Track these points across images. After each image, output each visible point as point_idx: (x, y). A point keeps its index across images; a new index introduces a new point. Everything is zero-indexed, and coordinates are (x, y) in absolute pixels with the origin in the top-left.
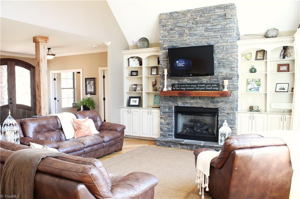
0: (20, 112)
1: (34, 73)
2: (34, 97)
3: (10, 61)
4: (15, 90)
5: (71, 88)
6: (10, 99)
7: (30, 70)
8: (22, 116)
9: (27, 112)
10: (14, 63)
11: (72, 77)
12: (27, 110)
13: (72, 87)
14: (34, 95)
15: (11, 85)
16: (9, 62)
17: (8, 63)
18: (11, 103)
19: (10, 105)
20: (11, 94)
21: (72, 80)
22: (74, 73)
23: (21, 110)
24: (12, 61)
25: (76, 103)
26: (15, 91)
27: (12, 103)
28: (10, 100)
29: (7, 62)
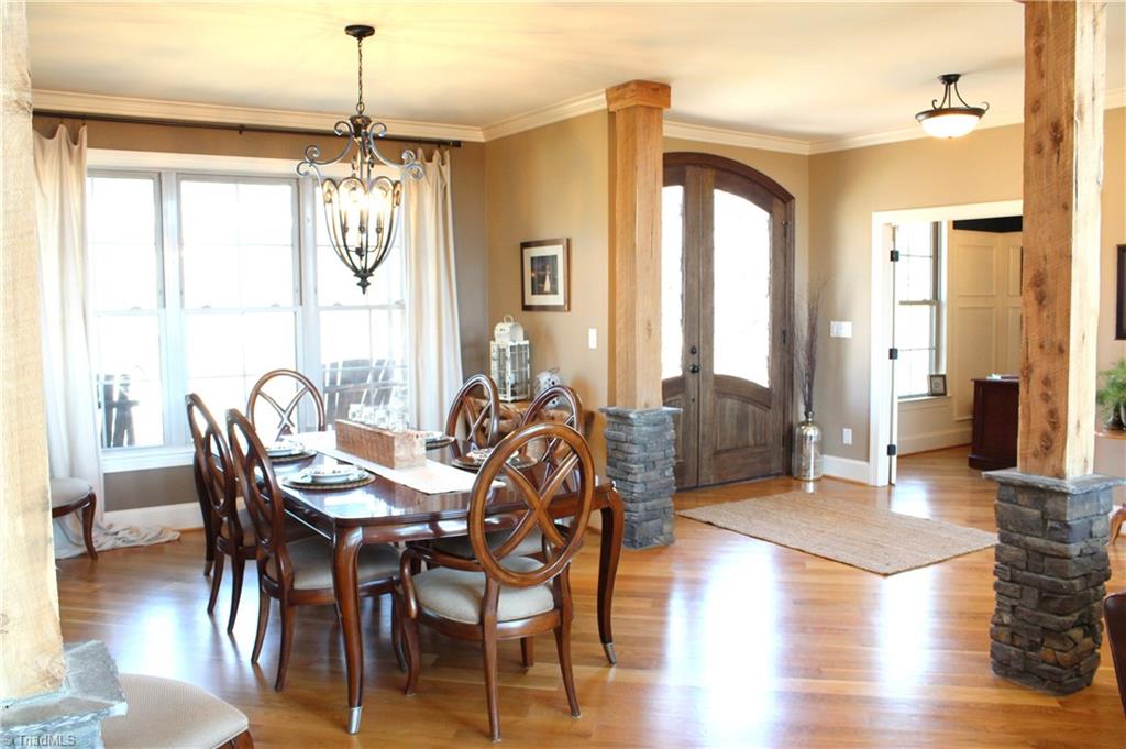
0: (728, 412)
1: (787, 223)
2: (784, 341)
3: (695, 165)
4: (712, 308)
5: (924, 302)
6: (693, 351)
7: (770, 212)
8: (735, 432)
9: (754, 412)
10: (710, 174)
11: (928, 250)
12: (754, 402)
13: (929, 297)
14: (784, 333)
15: (696, 283)
16: (690, 171)
17: (688, 174)
18: (693, 371)
19: (692, 379)
20: (697, 326)
21: (928, 264)
22: (936, 226)
23: (731, 404)
24: (701, 166)
25: (944, 376)
26: (712, 313)
27: (698, 371)
28: (691, 356)
29: (684, 172)
